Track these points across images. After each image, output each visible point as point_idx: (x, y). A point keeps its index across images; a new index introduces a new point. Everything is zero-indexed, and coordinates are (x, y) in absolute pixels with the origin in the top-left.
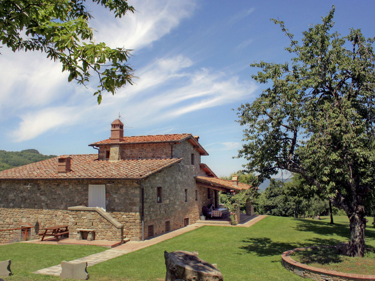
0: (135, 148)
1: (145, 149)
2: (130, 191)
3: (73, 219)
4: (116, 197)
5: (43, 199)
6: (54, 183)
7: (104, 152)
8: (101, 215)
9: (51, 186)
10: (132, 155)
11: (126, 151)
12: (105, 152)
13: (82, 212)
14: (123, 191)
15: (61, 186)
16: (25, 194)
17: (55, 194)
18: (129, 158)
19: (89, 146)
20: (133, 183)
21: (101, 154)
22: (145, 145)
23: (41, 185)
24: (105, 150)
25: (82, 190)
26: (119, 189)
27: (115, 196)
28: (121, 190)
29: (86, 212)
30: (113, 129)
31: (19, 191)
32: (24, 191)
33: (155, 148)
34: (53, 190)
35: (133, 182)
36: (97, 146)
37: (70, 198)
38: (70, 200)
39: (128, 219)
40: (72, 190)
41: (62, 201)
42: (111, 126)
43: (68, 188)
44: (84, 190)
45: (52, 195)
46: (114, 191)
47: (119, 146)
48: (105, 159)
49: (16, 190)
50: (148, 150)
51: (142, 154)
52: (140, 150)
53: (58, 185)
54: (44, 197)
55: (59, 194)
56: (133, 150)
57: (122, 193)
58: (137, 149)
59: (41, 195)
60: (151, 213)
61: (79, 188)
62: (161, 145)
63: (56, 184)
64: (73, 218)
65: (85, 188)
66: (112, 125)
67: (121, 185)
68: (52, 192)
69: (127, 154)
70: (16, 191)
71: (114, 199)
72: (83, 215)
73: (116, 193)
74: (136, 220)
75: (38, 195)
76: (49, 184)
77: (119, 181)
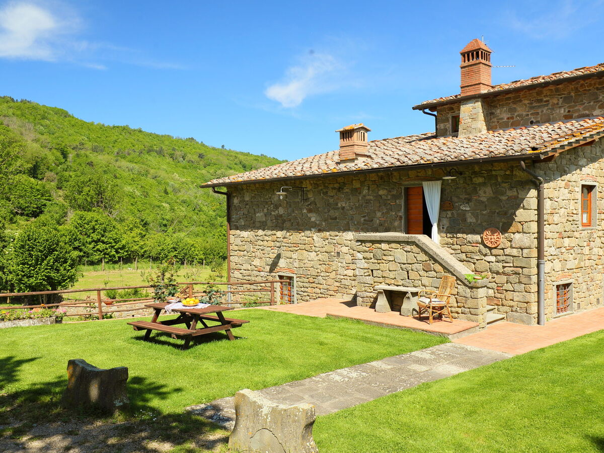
0: (521, 101)
1: (547, 101)
2: (503, 194)
3: (363, 261)
4: (468, 209)
5: (313, 219)
6: (331, 186)
7: (447, 120)
8: (426, 253)
9: (327, 192)
10: (512, 118)
11: (498, 111)
12: (450, 121)
13: (384, 246)
14: (485, 193)
15: (346, 190)
16: (281, 211)
17: (334, 209)
18: (505, 126)
19: (414, 109)
20: (512, 171)
21: (442, 126)
22: (545, 91)
23: (308, 191)
24: (450, 116)
25: (389, 197)
26: (475, 189)
27: (465, 208)
28: (481, 192)
29: (393, 245)
30: (467, 63)
31: (272, 206)
32: (281, 206)
33: (573, 94)
34: (331, 201)
35: (512, 169)
36: (432, 107)
37: (364, 217)
38: (365, 220)
39: (500, 265)
40: (368, 197)
41: (348, 223)
42: (461, 57)
43: (360, 193)
44: (393, 196)
45: (329, 211)
46: (463, 196)
47: (480, 100)
48: (450, 135)
49: (267, 203)
50: (555, 101)
51: (538, 114)
52: (535, 104)
53: (340, 188)
54: (314, 215)
55: (343, 208)
56: (515, 106)
57: (485, 199)
58: (526, 102)
59: (310, 211)
60: (563, 250)
61: (381, 192)
62: (590, 85)
63: (336, 186)
64: (364, 258)
65: (395, 192)
66: (463, 54)
67: (481, 180)
68: (329, 205)
69: (502, 119)
70: (266, 206)
71: (464, 215)
72: (385, 253)
73: (468, 201)
74: (522, 268)
75: (305, 211)
76: (323, 187)
77: (477, 169)
